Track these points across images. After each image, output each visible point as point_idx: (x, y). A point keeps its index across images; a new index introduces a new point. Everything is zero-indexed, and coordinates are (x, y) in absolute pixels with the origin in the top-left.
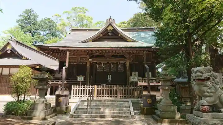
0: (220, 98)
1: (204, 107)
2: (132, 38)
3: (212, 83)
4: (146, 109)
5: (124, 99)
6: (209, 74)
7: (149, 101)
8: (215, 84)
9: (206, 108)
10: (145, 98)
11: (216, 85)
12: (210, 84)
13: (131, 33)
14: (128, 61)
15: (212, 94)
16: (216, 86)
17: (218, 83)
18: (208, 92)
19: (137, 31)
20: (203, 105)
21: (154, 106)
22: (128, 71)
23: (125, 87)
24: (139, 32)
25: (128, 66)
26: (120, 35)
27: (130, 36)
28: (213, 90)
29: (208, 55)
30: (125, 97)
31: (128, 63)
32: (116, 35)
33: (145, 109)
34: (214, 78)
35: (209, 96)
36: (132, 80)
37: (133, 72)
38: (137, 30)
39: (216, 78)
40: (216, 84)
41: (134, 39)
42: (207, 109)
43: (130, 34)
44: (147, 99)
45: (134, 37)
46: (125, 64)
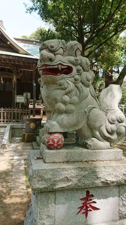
0: (88, 117)
1: (52, 137)
2: (26, 50)
3: (75, 80)
4: (28, 135)
5: (6, 123)
6: (72, 58)
7: (32, 125)
8: (80, 85)
9: (56, 140)
10: (28, 122)
11: (82, 85)
12: (70, 83)
13: (26, 45)
14: (15, 76)
15: (72, 107)
16: (84, 88)
17: (89, 81)
18: (65, 103)
19: (34, 44)
20: (50, 131)
21: (36, 132)
22: (14, 90)
23: (7, 109)
24: (36, 46)
25: (15, 84)
26: (8, 43)
27: (25, 49)
28: (75, 98)
29: (104, 81)
30: (7, 121)
31: (15, 79)
32: (4, 42)
33: (26, 135)
34: (81, 68)
35: (66, 112)
36: (18, 101)
37: (25, 93)
38: (34, 42)
39: (84, 71)
40: (82, 83)
41: (29, 52)
42: (58, 142)
43: (24, 46)
44: (30, 124)
45: (29, 50)
46: (11, 80)
